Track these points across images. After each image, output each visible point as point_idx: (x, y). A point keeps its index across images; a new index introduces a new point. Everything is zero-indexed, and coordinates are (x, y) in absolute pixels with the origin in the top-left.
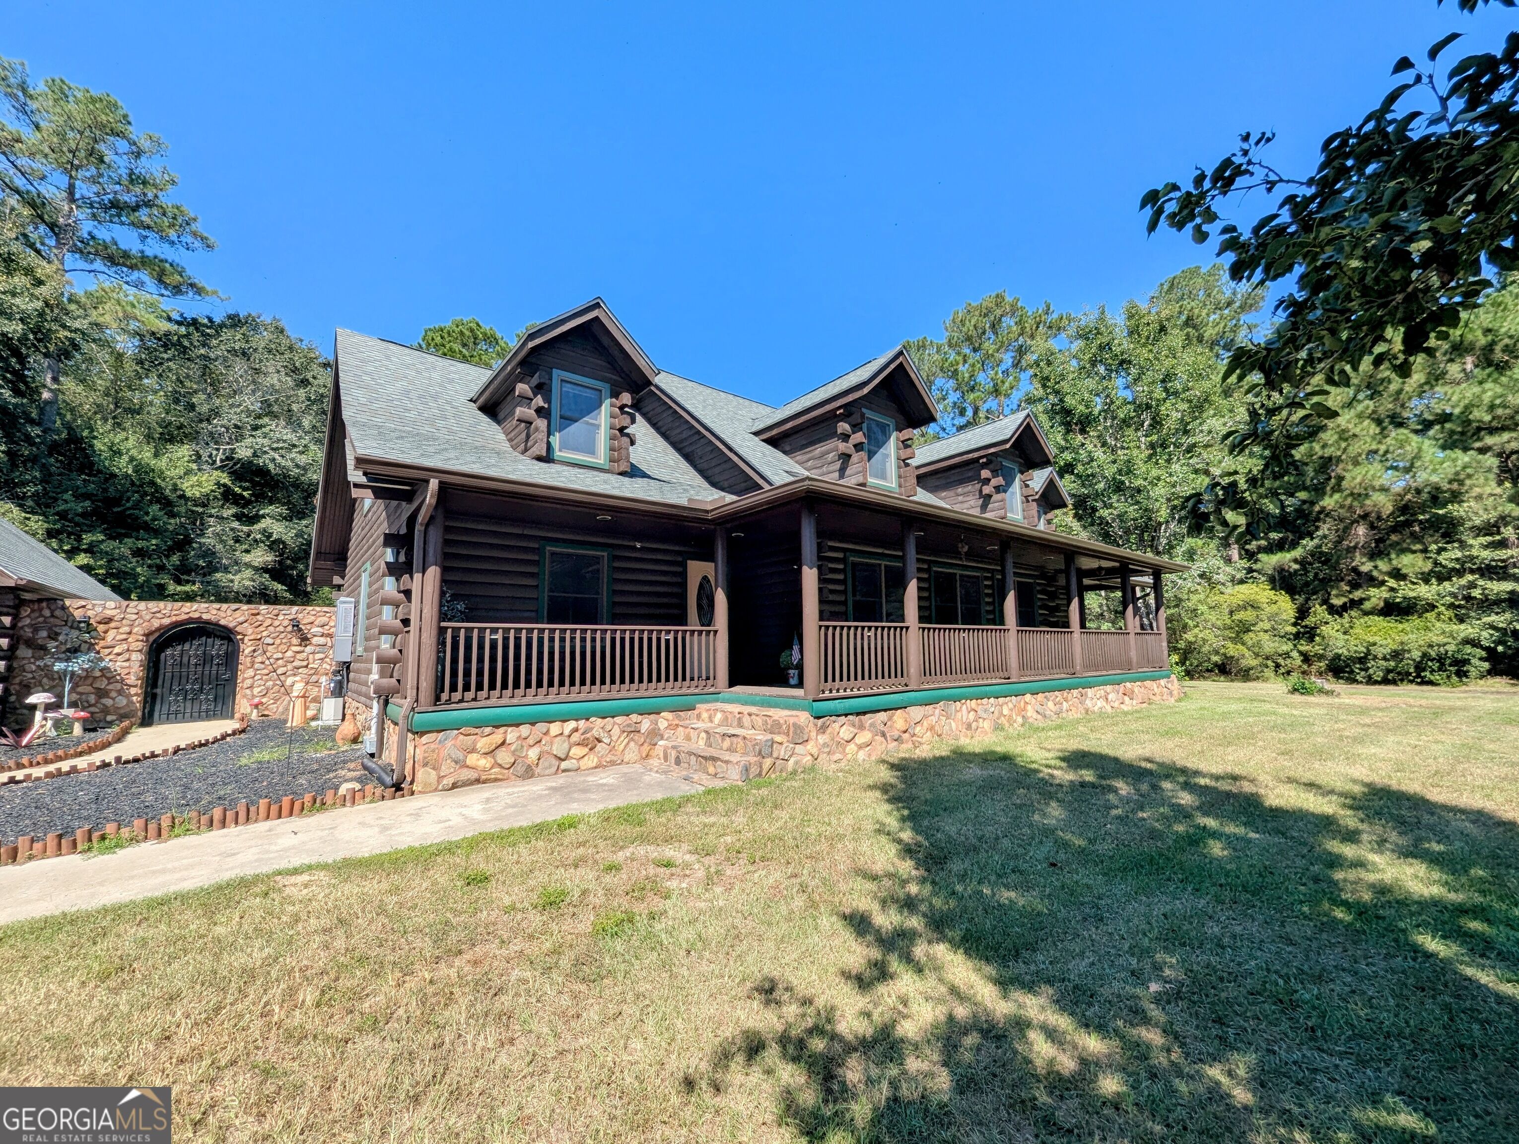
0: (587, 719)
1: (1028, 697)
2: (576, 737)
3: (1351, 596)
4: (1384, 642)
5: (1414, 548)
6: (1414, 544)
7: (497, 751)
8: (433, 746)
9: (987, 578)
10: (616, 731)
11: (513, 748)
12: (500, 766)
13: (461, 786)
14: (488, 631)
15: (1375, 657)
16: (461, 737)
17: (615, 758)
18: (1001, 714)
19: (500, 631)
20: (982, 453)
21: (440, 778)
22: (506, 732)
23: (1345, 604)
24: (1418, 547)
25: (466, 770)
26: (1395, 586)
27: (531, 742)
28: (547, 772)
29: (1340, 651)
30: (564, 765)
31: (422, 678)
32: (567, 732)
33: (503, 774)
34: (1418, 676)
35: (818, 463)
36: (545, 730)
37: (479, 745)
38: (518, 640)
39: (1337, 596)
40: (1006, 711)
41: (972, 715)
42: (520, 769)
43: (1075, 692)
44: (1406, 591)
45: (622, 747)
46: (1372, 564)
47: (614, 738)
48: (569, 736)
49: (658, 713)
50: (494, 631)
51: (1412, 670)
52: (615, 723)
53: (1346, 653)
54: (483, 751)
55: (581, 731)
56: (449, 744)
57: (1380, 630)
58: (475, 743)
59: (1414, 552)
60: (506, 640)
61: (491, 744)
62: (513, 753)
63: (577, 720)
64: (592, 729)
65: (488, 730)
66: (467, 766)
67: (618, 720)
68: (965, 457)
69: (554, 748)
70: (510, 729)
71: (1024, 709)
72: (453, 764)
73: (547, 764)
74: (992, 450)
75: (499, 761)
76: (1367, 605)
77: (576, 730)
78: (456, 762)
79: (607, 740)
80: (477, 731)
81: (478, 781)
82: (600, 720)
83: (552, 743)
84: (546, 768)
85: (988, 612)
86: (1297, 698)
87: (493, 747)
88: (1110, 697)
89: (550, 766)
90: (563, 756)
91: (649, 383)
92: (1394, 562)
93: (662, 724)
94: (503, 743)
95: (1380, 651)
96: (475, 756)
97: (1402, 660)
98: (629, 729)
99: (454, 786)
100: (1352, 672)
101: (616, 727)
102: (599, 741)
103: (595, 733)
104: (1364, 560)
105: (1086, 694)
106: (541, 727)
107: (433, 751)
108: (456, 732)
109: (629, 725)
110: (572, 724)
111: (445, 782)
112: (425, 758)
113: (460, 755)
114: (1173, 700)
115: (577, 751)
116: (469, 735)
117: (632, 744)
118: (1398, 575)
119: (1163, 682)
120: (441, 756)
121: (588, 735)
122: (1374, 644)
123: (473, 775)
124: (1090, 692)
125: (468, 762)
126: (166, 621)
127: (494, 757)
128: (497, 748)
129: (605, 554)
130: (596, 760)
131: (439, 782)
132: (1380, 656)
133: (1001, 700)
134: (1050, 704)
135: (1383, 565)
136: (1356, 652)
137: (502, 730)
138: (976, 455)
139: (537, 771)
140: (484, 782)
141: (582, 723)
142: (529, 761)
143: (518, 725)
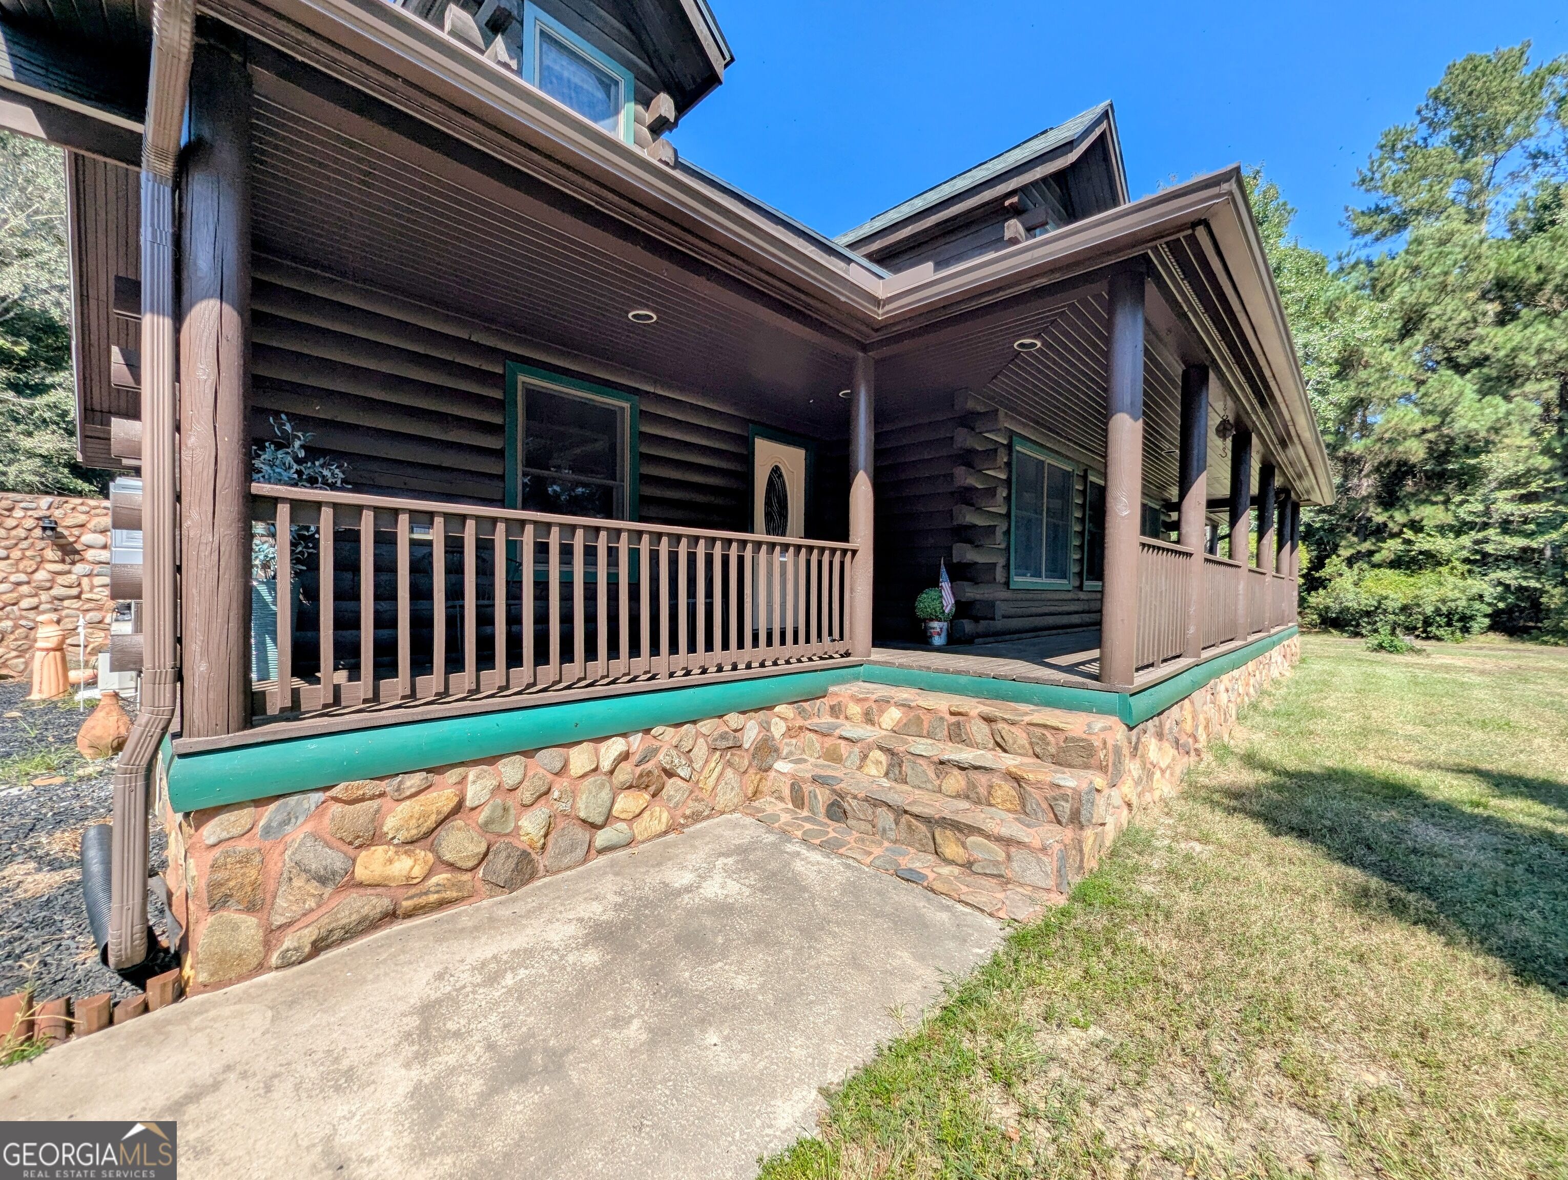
0: (647, 731)
1: (1250, 665)
2: (625, 773)
3: (1359, 548)
4: (1395, 596)
5: (1434, 499)
6: (1436, 495)
7: (442, 832)
8: (242, 846)
10: (701, 750)
11: (482, 816)
12: (452, 866)
13: (342, 941)
14: (404, 519)
15: (1385, 611)
16: (336, 808)
17: (699, 807)
19: (439, 521)
21: (271, 935)
22: (463, 780)
23: (1352, 555)
24: (1440, 498)
25: (354, 894)
26: (1413, 538)
27: (527, 797)
28: (566, 861)
29: (1350, 604)
30: (602, 838)
31: (193, 646)
32: (606, 765)
33: (459, 886)
34: (1425, 631)
36: (558, 766)
37: (390, 824)
38: (484, 548)
39: (1345, 547)
41: (1226, 699)
42: (502, 865)
43: (1267, 656)
44: (1423, 543)
45: (711, 781)
46: (1386, 514)
47: (697, 766)
48: (612, 772)
49: (770, 708)
50: (423, 519)
51: (1419, 625)
52: (698, 734)
53: (1356, 606)
54: (402, 836)
55: (634, 759)
56: (297, 833)
57: (1391, 584)
58: (377, 817)
59: (1436, 503)
60: (454, 547)
61: (425, 816)
62: (485, 827)
63: (624, 735)
64: (656, 751)
65: (413, 782)
66: (360, 885)
67: (706, 726)
69: (581, 804)
70: (473, 773)
72: (313, 887)
73: (564, 843)
75: (448, 857)
76: (1377, 558)
77: (625, 756)
78: (323, 880)
79: (684, 772)
80: (383, 785)
81: (391, 916)
82: (672, 730)
83: (574, 794)
84: (564, 853)
86: (1383, 656)
87: (430, 822)
88: (1278, 660)
89: (573, 847)
90: (599, 820)
92: (1412, 514)
93: (778, 729)
94: (458, 808)
95: (1390, 605)
96: (379, 852)
97: (1411, 615)
98: (725, 744)
99: (318, 947)
100: (1358, 625)
101: (701, 740)
102: (670, 774)
103: (662, 758)
104: (1379, 510)
105: (1271, 657)
106: (549, 758)
107: (245, 860)
108: (319, 797)
109: (723, 736)
110: (617, 746)
111: (288, 942)
112: (214, 886)
113: (335, 860)
115: (626, 803)
116: (361, 799)
117: (729, 773)
118: (1416, 526)
120: (274, 868)
121: (649, 766)
122: (1386, 598)
123: (377, 903)
125: (361, 873)
127: (432, 849)
128: (439, 824)
129: (626, 405)
130: (665, 816)
131: (268, 945)
132: (1390, 610)
133: (1239, 672)
135: (1400, 517)
136: (1366, 605)
137: (452, 776)
139: (542, 862)
140: (409, 915)
141: (636, 740)
142: (522, 843)
143: (492, 760)
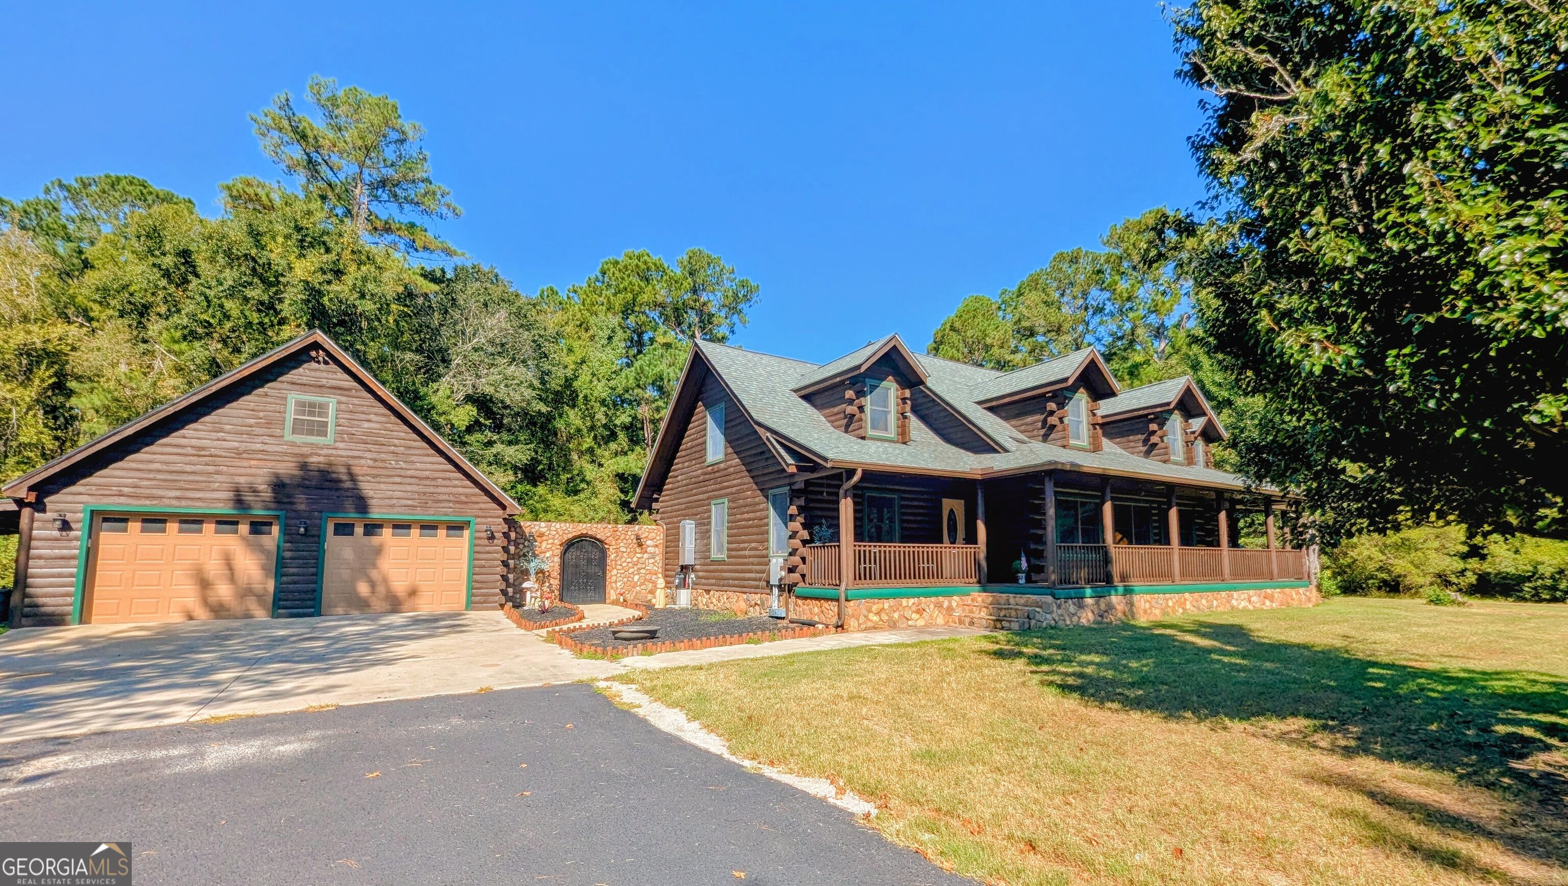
1: (1187, 595)
2: (914, 608)
7: (881, 613)
8: (855, 607)
9: (1155, 508)
10: (932, 606)
12: (883, 621)
15: (1543, 576)
16: (866, 604)
17: (932, 621)
18: (1168, 606)
20: (1150, 411)
21: (859, 625)
22: (883, 603)
27: (895, 609)
28: (902, 626)
30: (910, 623)
32: (910, 605)
33: (884, 625)
35: (1030, 428)
36: (900, 603)
37: (873, 609)
40: (1170, 604)
41: (1147, 605)
42: (891, 623)
43: (1223, 594)
45: (935, 615)
47: (931, 610)
48: (911, 607)
49: (952, 597)
54: (875, 612)
55: (916, 605)
56: (862, 607)
57: (1550, 550)
58: (871, 607)
61: (878, 608)
62: (887, 614)
64: (921, 604)
65: (876, 601)
66: (869, 620)
67: (933, 599)
68: (1136, 414)
69: (905, 613)
70: (885, 601)
71: (1184, 603)
73: (902, 622)
74: (1159, 409)
75: (882, 618)
78: (865, 617)
79: (928, 611)
80: (872, 601)
81: (874, 628)
82: (924, 599)
83: (904, 610)
84: (902, 624)
85: (1155, 534)
87: (879, 610)
88: (1253, 599)
89: (904, 623)
90: (909, 618)
91: (922, 383)
93: (954, 604)
94: (883, 609)
96: (872, 614)
98: (938, 605)
99: (865, 629)
100: (1521, 590)
101: (932, 603)
102: (925, 611)
105: (1232, 596)
106: (898, 601)
107: (856, 610)
109: (938, 603)
113: (866, 613)
114: (1311, 605)
115: (914, 616)
116: (869, 603)
117: (940, 614)
119: (1301, 590)
120: (859, 613)
121: (920, 607)
122: (1542, 563)
123: (872, 624)
124: (1235, 595)
125: (869, 617)
126: (570, 536)
127: (879, 616)
128: (881, 611)
130: (923, 621)
131: (859, 627)
133: (1168, 596)
134: (1204, 602)
136: (1524, 571)
138: (1145, 412)
139: (898, 625)
141: (916, 600)
142: (894, 619)
143: (889, 599)
